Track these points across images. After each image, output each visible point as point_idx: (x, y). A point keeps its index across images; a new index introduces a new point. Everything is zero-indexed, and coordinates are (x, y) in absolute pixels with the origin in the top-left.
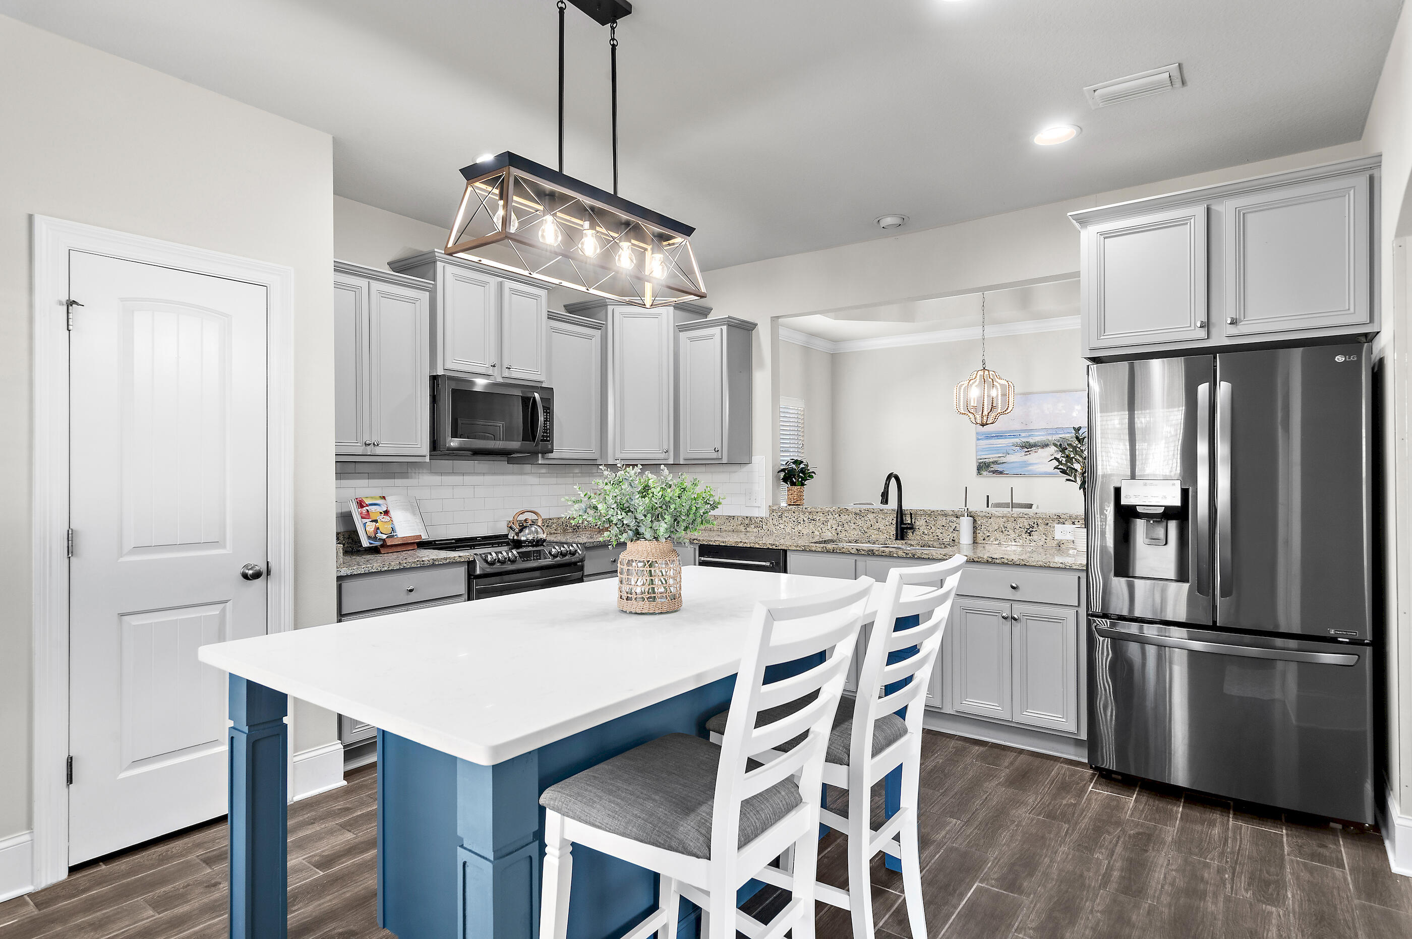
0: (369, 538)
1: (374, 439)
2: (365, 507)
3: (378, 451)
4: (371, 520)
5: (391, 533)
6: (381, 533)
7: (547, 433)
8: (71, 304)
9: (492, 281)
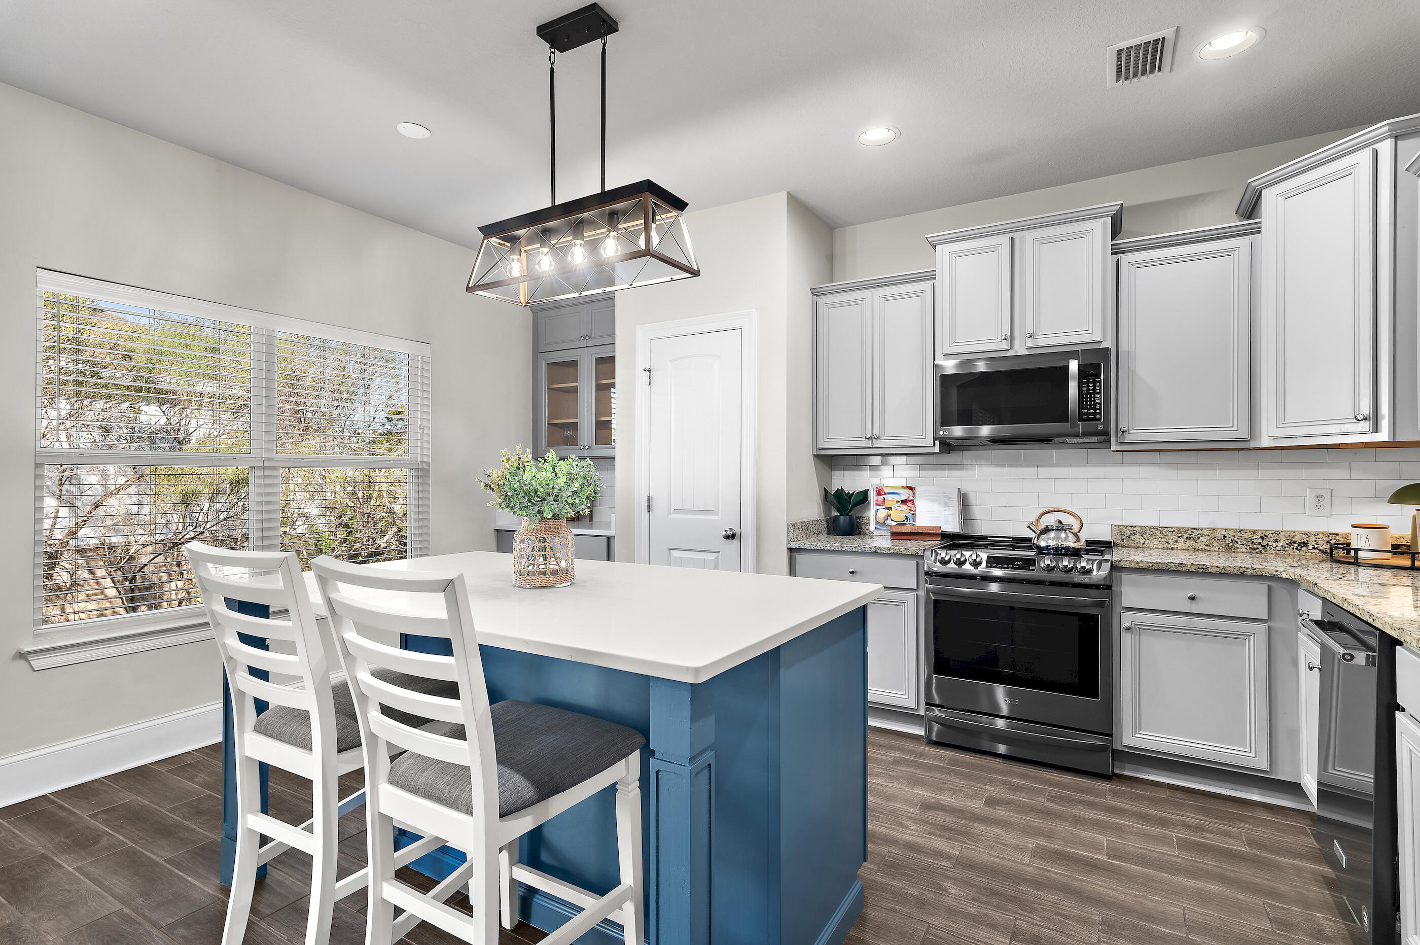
0: (877, 523)
1: (877, 432)
2: (882, 495)
3: (879, 443)
4: (884, 507)
5: (904, 521)
6: (892, 520)
7: (1095, 409)
8: (649, 370)
9: (1005, 240)
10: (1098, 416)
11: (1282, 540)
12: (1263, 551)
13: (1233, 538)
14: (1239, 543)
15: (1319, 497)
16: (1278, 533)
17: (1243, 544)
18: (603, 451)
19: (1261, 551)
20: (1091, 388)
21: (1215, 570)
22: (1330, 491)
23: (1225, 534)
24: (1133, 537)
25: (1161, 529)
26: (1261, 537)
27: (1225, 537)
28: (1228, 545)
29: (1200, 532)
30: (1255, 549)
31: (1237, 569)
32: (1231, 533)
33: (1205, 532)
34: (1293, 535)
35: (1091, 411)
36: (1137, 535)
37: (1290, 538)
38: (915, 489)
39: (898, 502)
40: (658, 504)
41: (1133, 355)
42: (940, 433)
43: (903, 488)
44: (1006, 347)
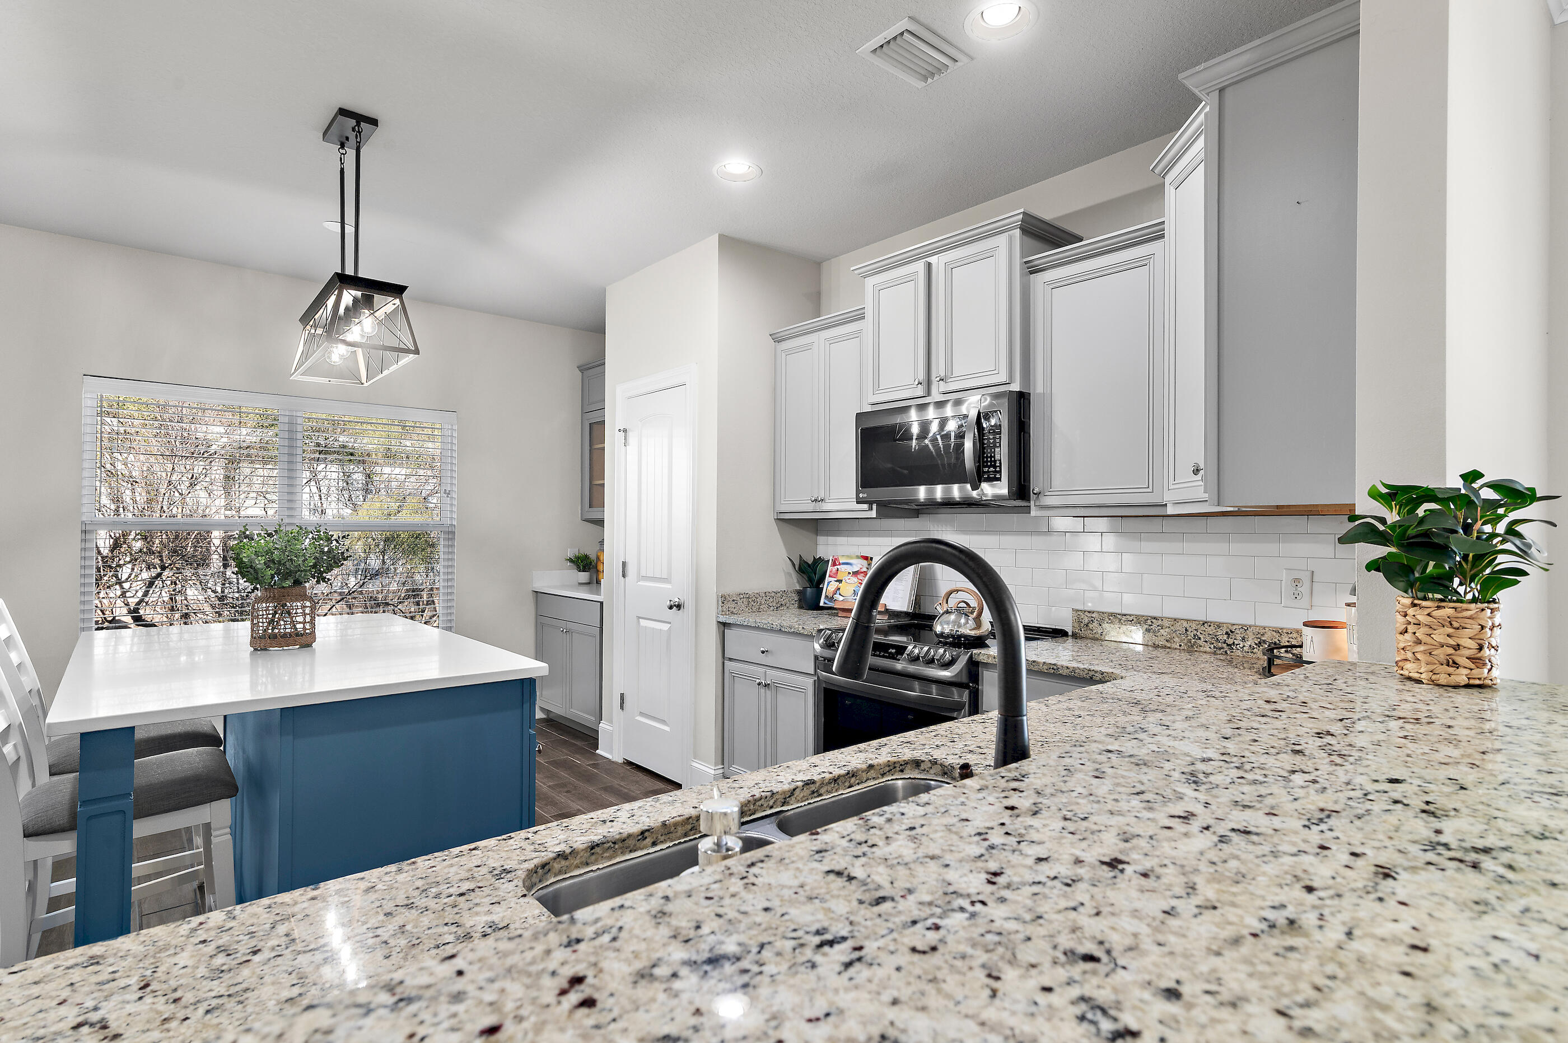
1: (821, 496)
2: (839, 565)
3: (824, 507)
5: (850, 596)
6: (840, 595)
7: (995, 467)
8: (625, 431)
9: (919, 267)
10: (998, 476)
11: (1250, 639)
12: (1228, 652)
13: (1195, 632)
14: (1202, 639)
15: (1297, 580)
16: (1245, 628)
17: (1206, 642)
18: (594, 515)
19: (1226, 652)
20: (991, 441)
21: (1065, 672)
22: (1309, 574)
23: (1187, 626)
24: (1091, 626)
25: (1119, 616)
26: (1227, 633)
27: (1186, 630)
28: (1190, 641)
29: (1160, 622)
30: (1221, 649)
31: (1086, 672)
32: (1194, 626)
33: (1166, 623)
34: (1262, 631)
35: (992, 469)
36: (1095, 624)
37: (1259, 636)
38: (871, 559)
39: (849, 573)
40: (631, 570)
41: (1048, 397)
42: (861, 495)
43: (858, 557)
44: (921, 394)
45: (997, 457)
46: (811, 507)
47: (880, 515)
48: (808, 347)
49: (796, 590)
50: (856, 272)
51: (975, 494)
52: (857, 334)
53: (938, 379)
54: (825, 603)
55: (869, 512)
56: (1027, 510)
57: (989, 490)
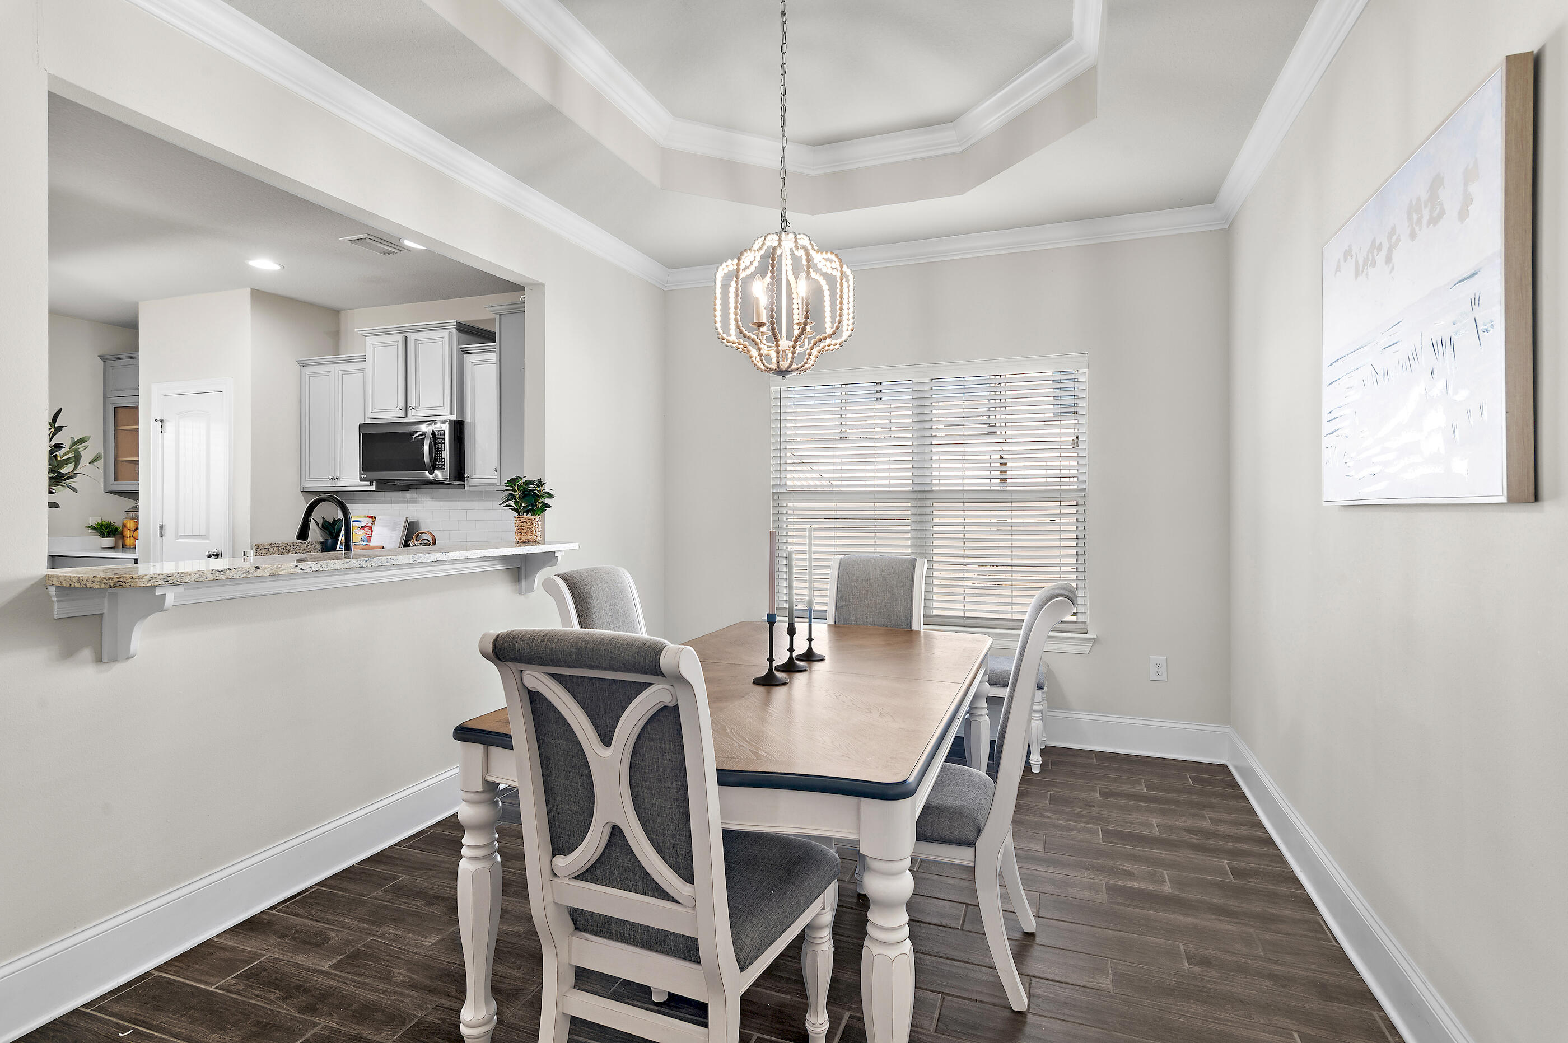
1: (337, 474)
7: (442, 461)
8: (162, 421)
9: (400, 338)
10: (443, 467)
18: (127, 487)
20: (440, 447)
35: (440, 463)
38: (375, 518)
39: (359, 527)
40: (168, 531)
41: (473, 424)
42: (362, 476)
43: (365, 516)
44: (402, 416)
45: (443, 457)
46: (329, 483)
47: (378, 489)
48: (326, 374)
49: (320, 542)
50: (359, 332)
51: (431, 477)
52: (362, 371)
53: (411, 408)
54: (340, 548)
55: (371, 487)
56: (463, 486)
57: (439, 475)
